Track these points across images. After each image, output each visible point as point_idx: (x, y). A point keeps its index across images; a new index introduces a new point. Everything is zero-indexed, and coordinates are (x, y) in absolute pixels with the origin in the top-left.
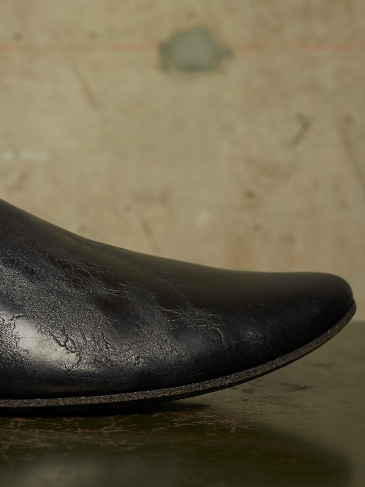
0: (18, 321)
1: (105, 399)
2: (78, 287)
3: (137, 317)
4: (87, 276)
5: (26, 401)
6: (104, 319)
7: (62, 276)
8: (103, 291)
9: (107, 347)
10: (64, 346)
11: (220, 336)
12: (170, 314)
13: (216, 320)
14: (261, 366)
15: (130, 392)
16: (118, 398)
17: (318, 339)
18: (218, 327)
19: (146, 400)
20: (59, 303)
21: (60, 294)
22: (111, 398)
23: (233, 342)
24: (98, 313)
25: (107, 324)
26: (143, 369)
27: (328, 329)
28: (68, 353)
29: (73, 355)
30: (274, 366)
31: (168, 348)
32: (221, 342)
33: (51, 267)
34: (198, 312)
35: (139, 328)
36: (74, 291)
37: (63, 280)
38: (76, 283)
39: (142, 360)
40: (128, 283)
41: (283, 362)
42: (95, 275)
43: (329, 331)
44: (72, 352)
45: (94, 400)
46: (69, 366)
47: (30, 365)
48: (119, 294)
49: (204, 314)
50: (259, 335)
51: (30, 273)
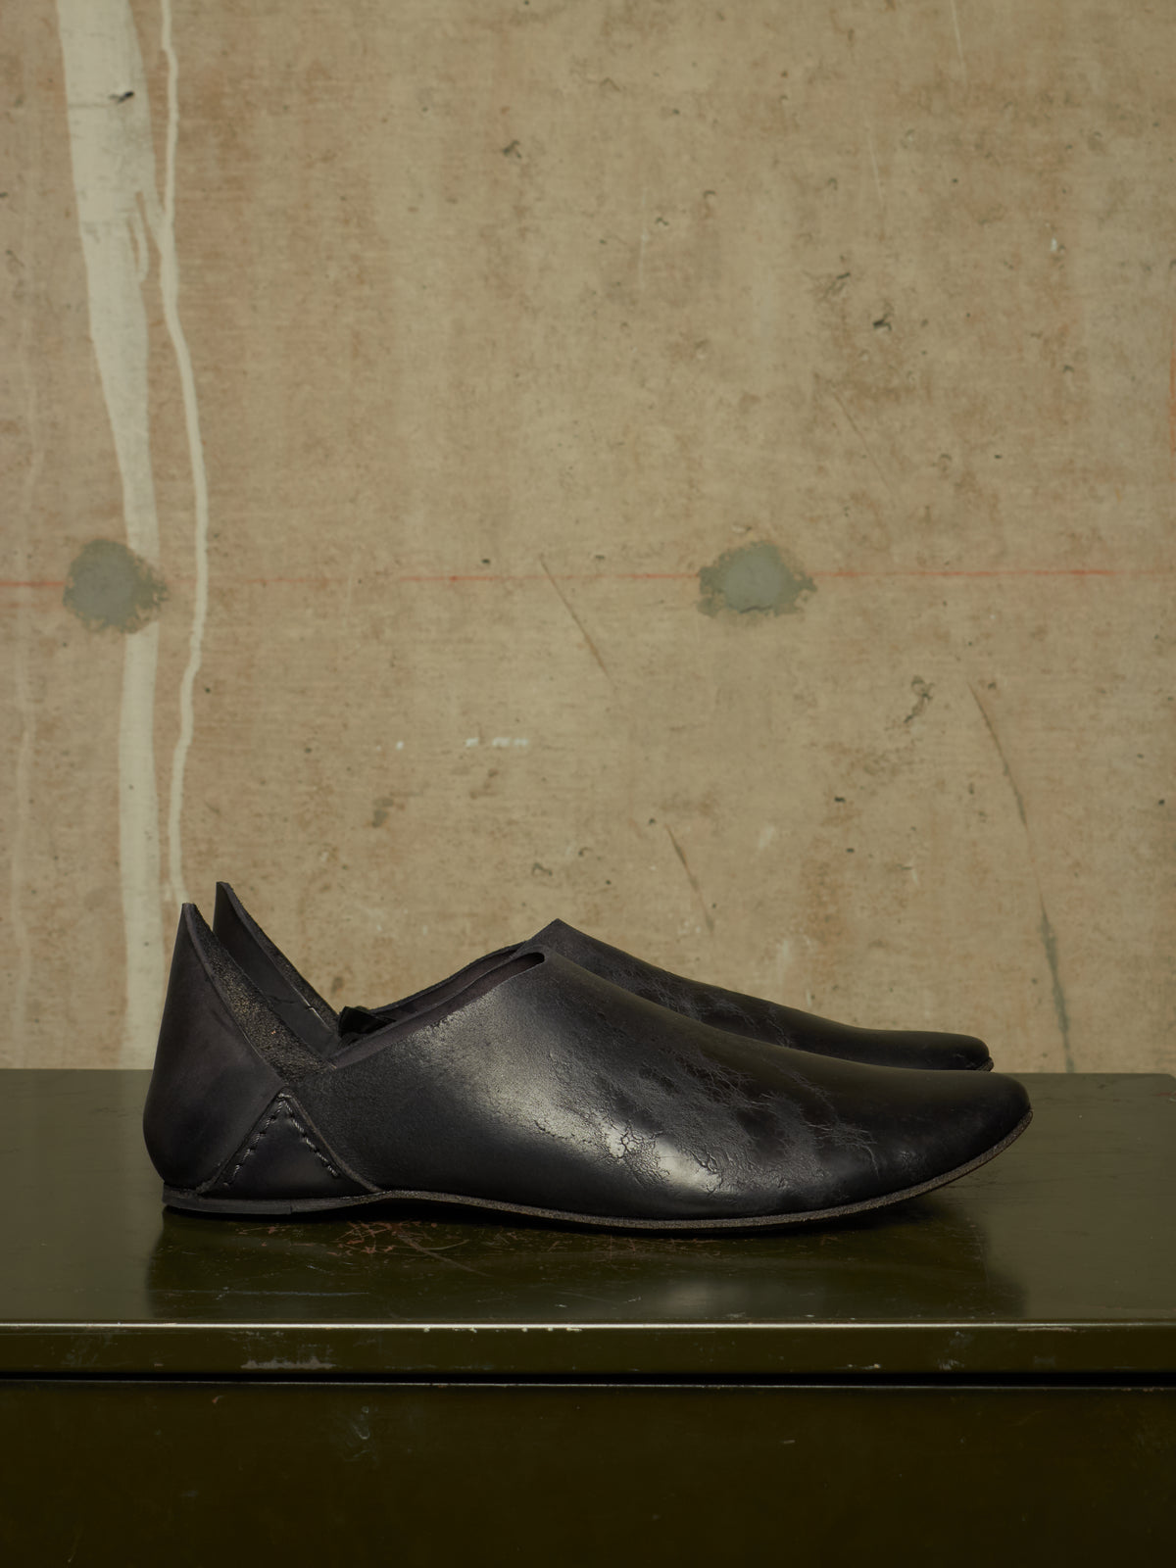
0: (658, 1139)
1: (748, 1222)
2: (718, 1101)
3: (781, 1134)
4: (727, 1086)
5: (667, 1222)
6: (747, 1137)
7: (702, 1088)
8: (746, 1104)
9: (750, 1168)
10: (706, 1167)
11: (869, 1154)
12: (817, 1132)
13: (867, 1138)
14: (915, 1188)
15: (773, 1215)
16: (762, 1221)
17: (982, 1156)
18: (869, 1145)
19: (790, 1223)
20: (699, 1119)
21: (700, 1108)
22: (754, 1221)
23: (885, 1163)
24: (740, 1130)
25: (750, 1142)
26: (788, 1192)
27: (994, 1145)
28: (709, 1174)
29: (715, 1176)
30: (930, 1187)
31: (815, 1169)
32: (871, 1162)
33: (690, 1077)
34: (848, 1128)
35: (783, 1147)
36: (715, 1105)
37: (703, 1092)
38: (716, 1096)
39: (786, 1182)
40: (772, 1093)
41: (940, 1183)
42: (736, 1085)
43: (995, 1147)
44: (714, 1173)
45: (737, 1223)
46: (711, 1188)
47: (671, 1186)
48: (762, 1106)
49: (854, 1130)
50: (914, 1154)
51: (667, 1085)
